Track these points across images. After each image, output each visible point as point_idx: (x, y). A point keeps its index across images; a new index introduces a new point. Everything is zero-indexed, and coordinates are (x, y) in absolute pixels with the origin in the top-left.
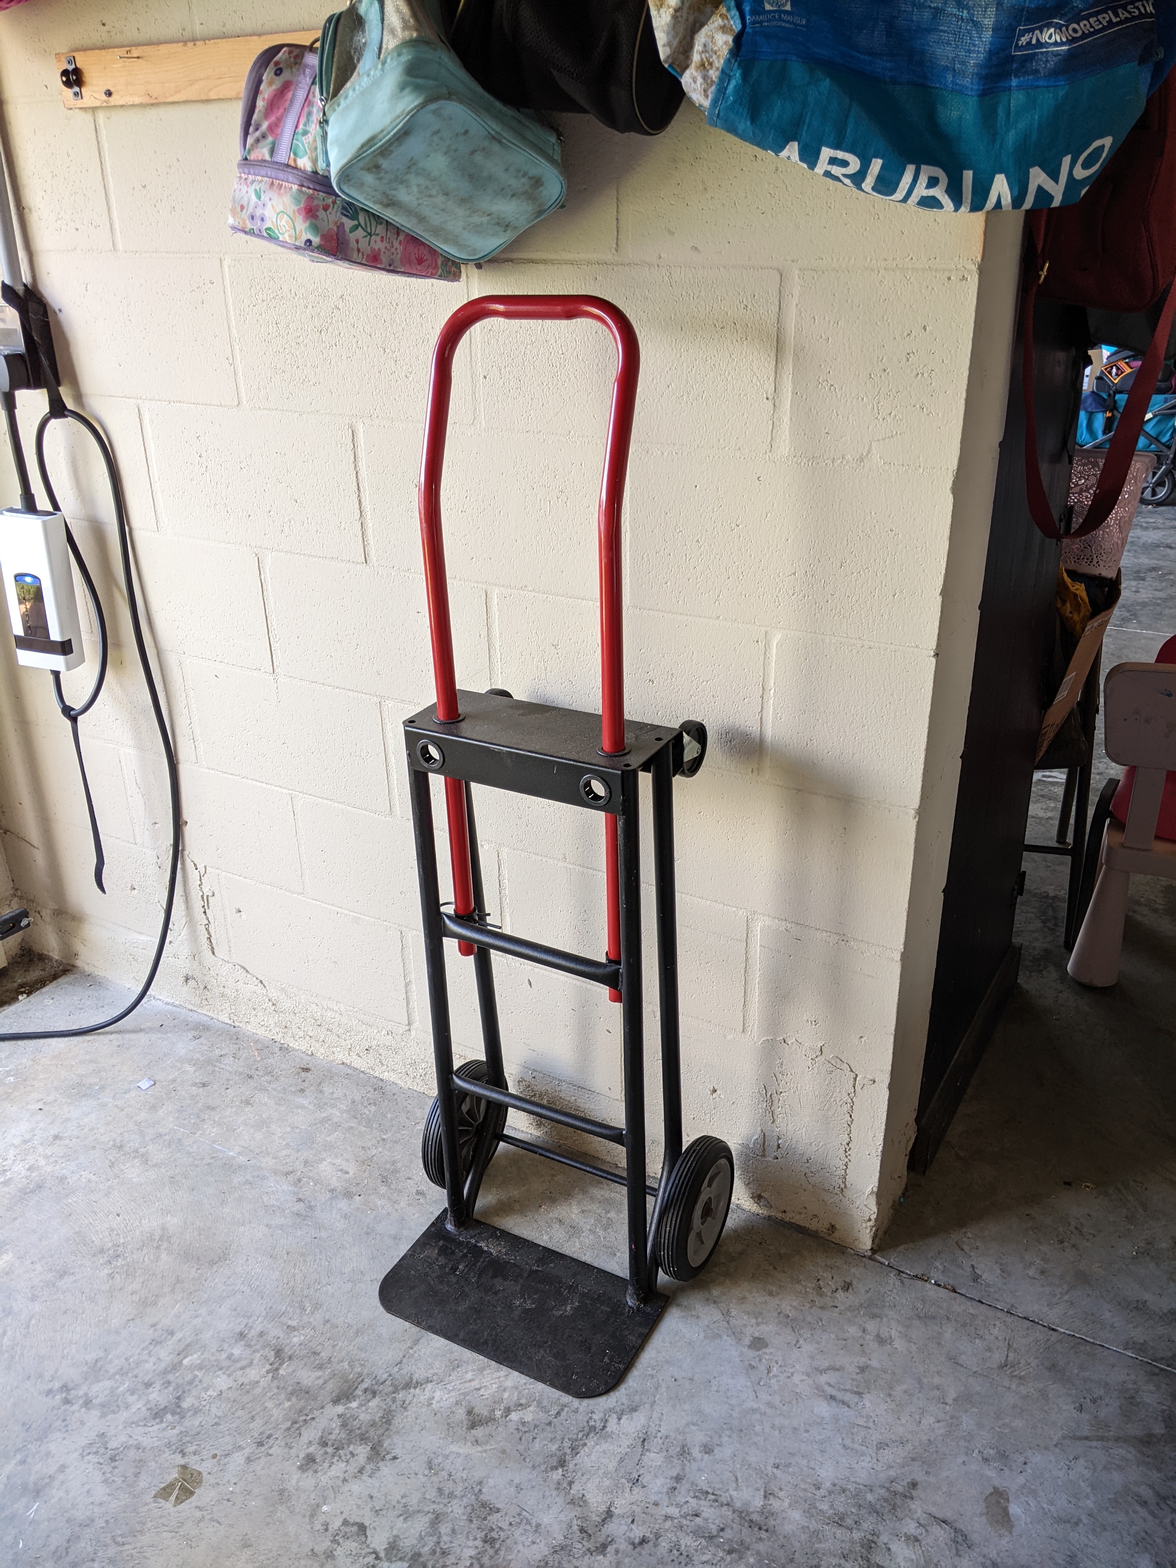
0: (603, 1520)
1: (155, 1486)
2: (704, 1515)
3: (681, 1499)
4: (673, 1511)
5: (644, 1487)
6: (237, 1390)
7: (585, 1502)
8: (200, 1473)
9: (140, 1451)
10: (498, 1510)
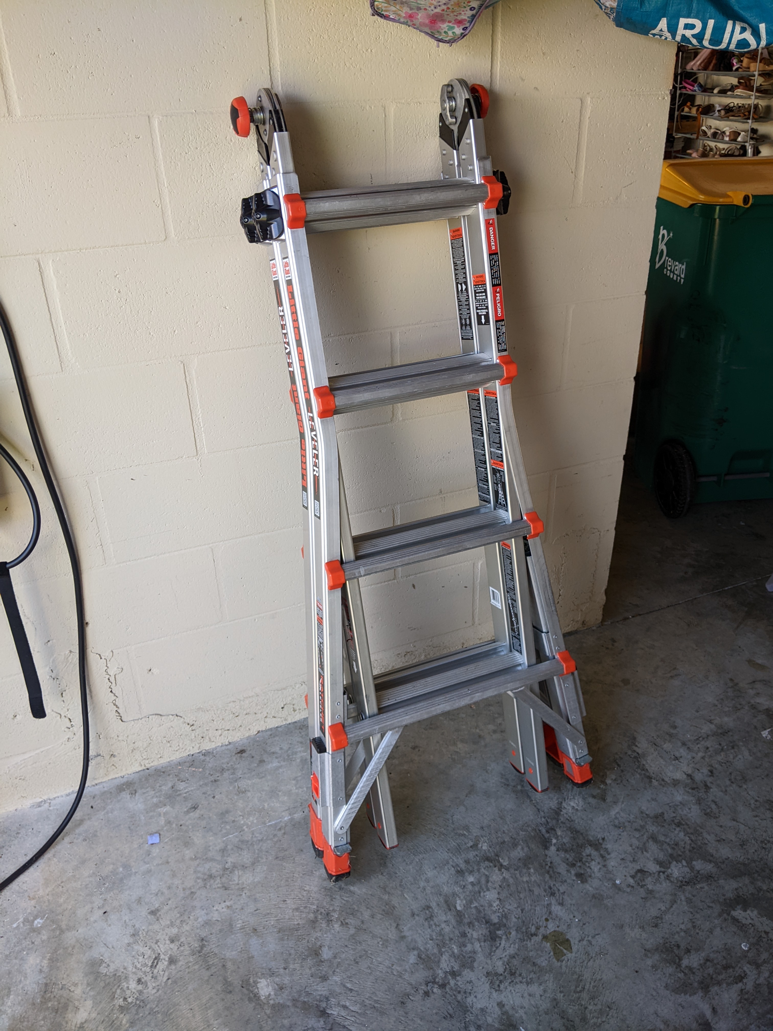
0: (692, 779)
1: (550, 958)
2: (709, 746)
3: (696, 749)
4: (700, 754)
5: (681, 757)
6: (503, 890)
7: (677, 780)
8: (555, 931)
9: (516, 956)
10: (663, 813)
